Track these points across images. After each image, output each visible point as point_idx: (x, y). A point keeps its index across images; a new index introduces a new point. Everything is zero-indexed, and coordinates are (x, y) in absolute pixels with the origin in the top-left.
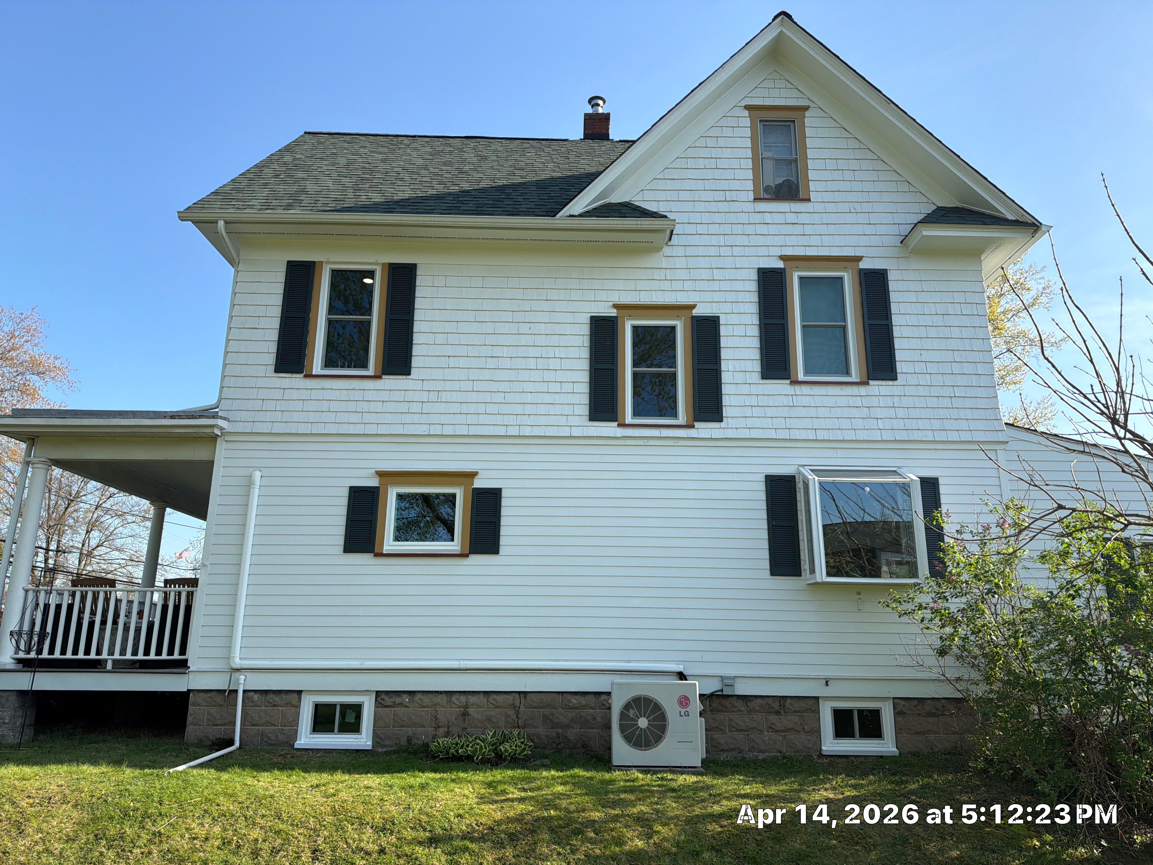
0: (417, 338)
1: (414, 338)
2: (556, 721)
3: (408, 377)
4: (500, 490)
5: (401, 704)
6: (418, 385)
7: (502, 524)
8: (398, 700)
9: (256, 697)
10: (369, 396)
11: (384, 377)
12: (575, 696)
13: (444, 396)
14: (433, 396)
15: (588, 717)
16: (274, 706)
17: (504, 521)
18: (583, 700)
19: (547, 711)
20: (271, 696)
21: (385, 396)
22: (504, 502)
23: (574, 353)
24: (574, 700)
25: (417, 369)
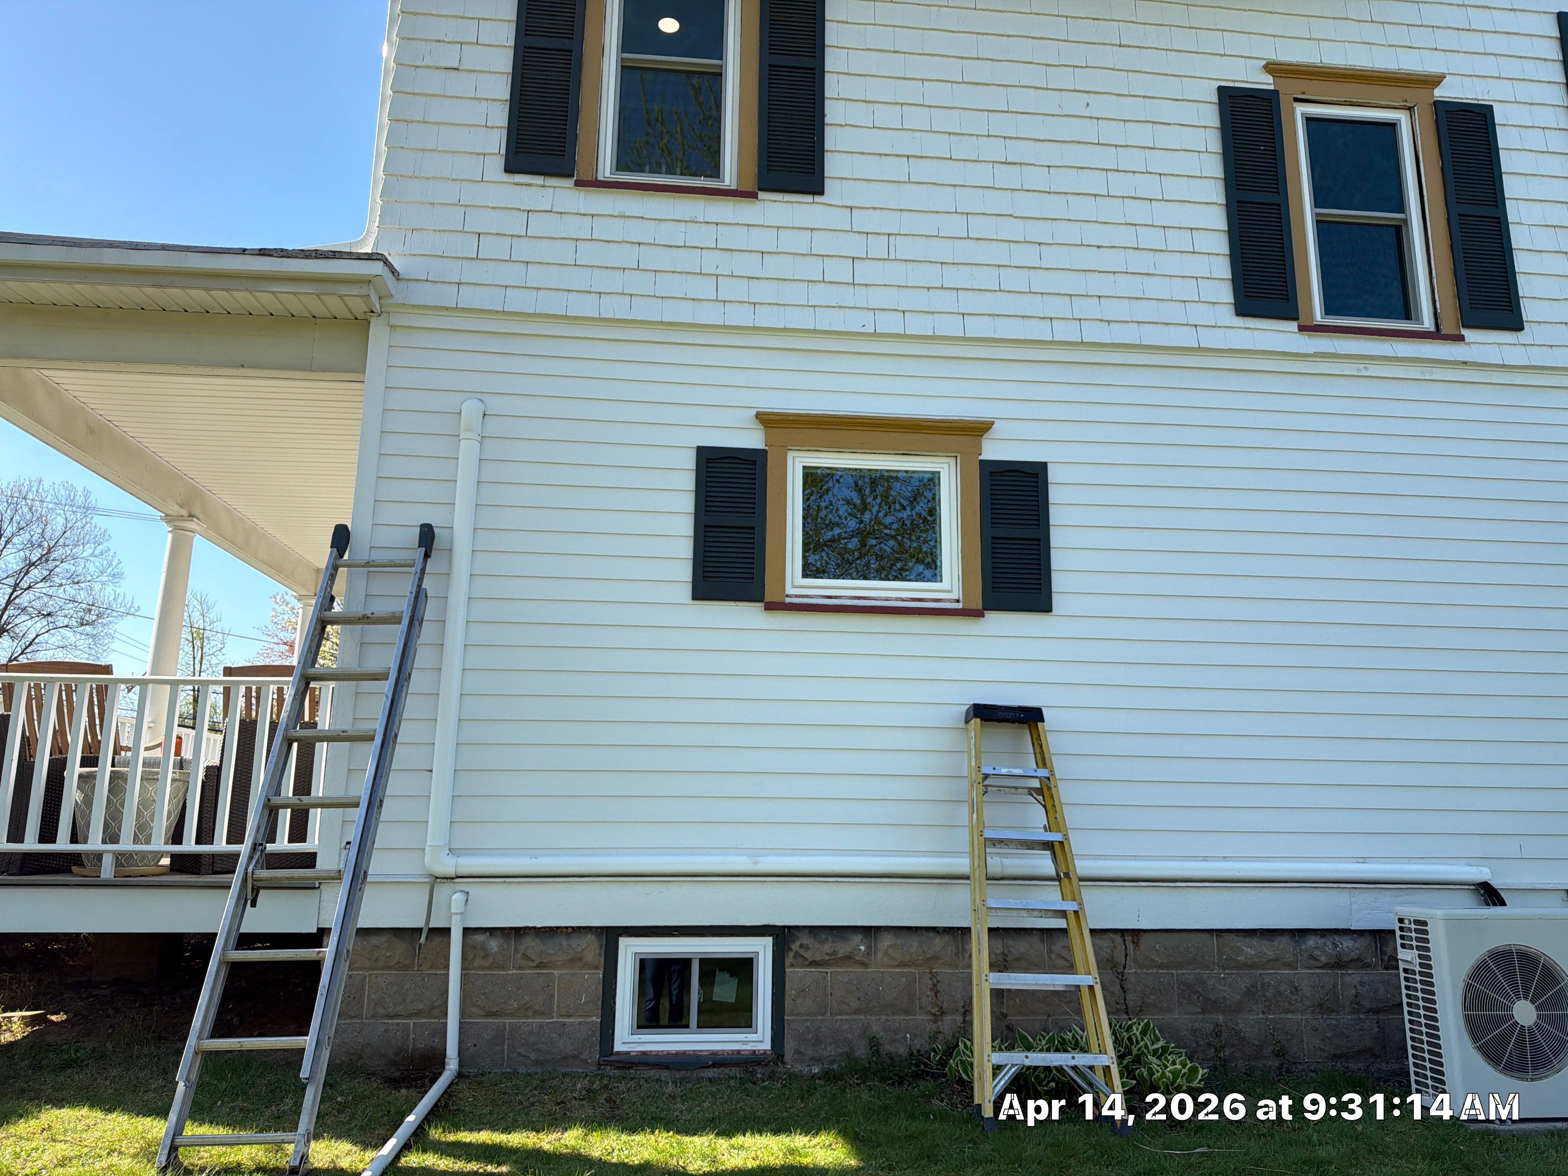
0: (833, 112)
1: (827, 111)
2: (1212, 997)
3: (818, 199)
4: (1043, 466)
5: (848, 958)
6: (840, 219)
7: (1053, 544)
8: (843, 949)
9: (494, 944)
10: (729, 238)
11: (762, 195)
12: (1248, 940)
13: (904, 248)
14: (878, 247)
15: (1283, 987)
16: (540, 966)
17: (1057, 538)
18: (1270, 949)
19: (1188, 974)
20: (529, 943)
21: (762, 240)
22: (1055, 495)
23: (1190, 164)
24: (1249, 949)
25: (838, 182)
